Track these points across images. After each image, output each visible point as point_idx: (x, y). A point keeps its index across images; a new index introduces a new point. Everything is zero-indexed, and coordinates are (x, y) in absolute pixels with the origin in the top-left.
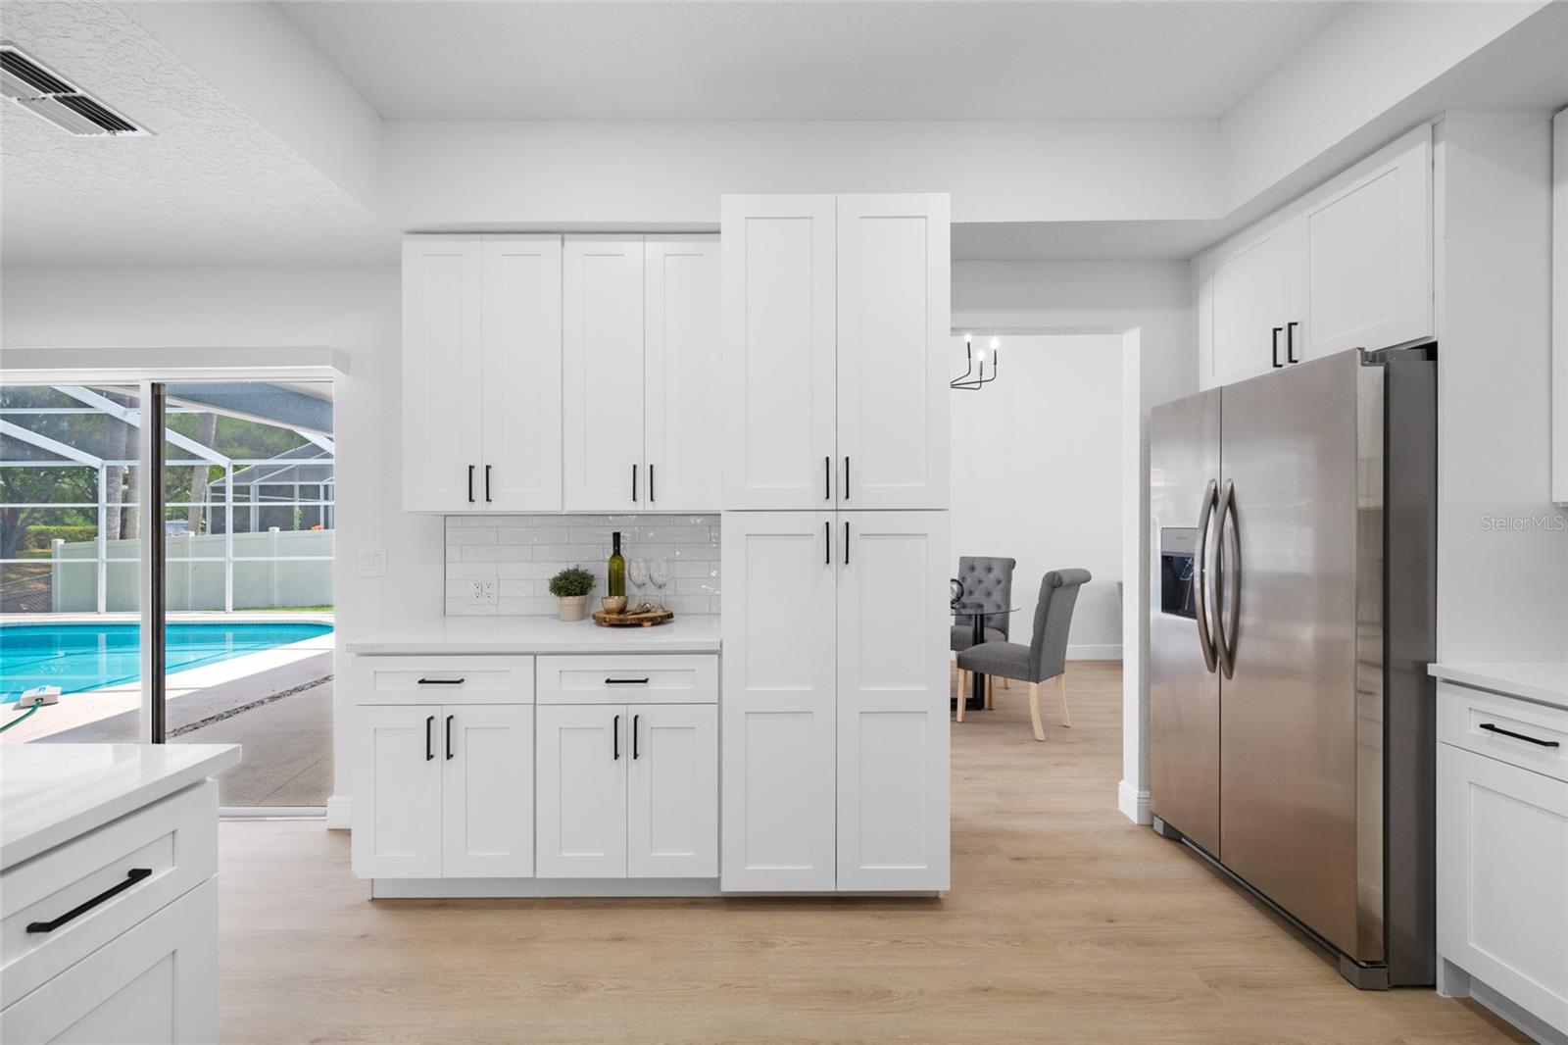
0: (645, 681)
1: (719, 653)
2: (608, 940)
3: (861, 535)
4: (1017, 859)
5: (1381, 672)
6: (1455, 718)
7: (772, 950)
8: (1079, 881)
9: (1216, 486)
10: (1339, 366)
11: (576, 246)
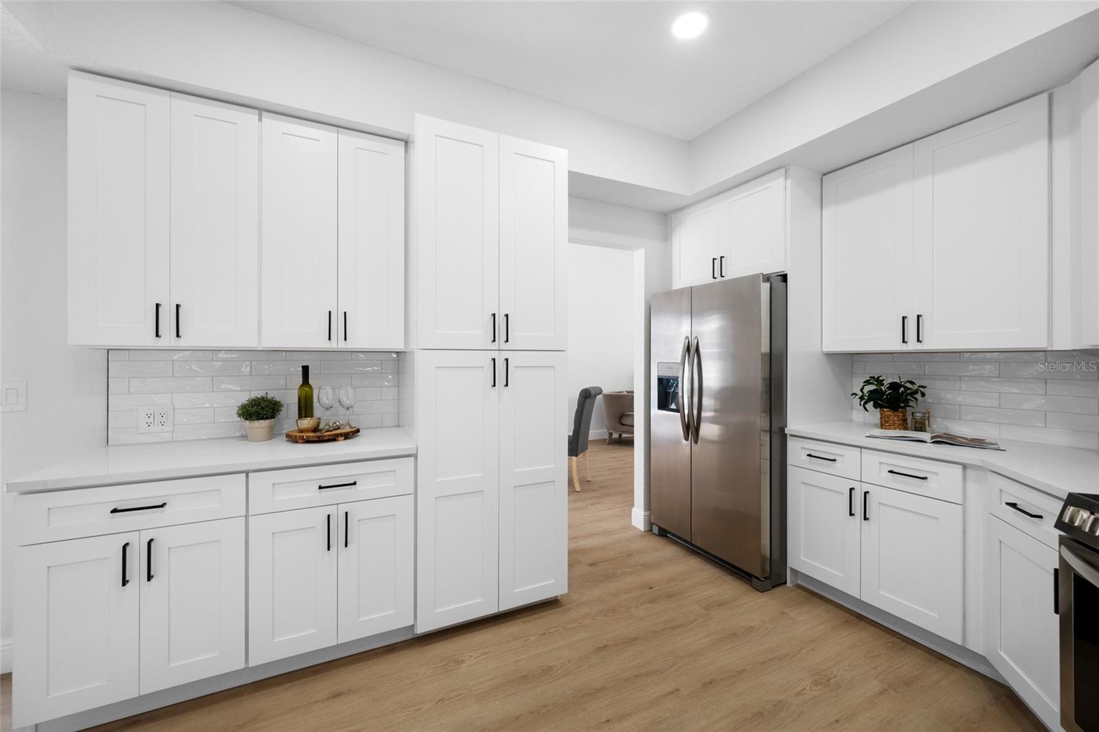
0: (355, 483)
1: (415, 456)
2: (328, 699)
3: (515, 367)
4: (592, 565)
5: (769, 434)
6: (796, 453)
7: (464, 665)
8: (627, 570)
9: (689, 342)
10: (752, 281)
11: (268, 120)
